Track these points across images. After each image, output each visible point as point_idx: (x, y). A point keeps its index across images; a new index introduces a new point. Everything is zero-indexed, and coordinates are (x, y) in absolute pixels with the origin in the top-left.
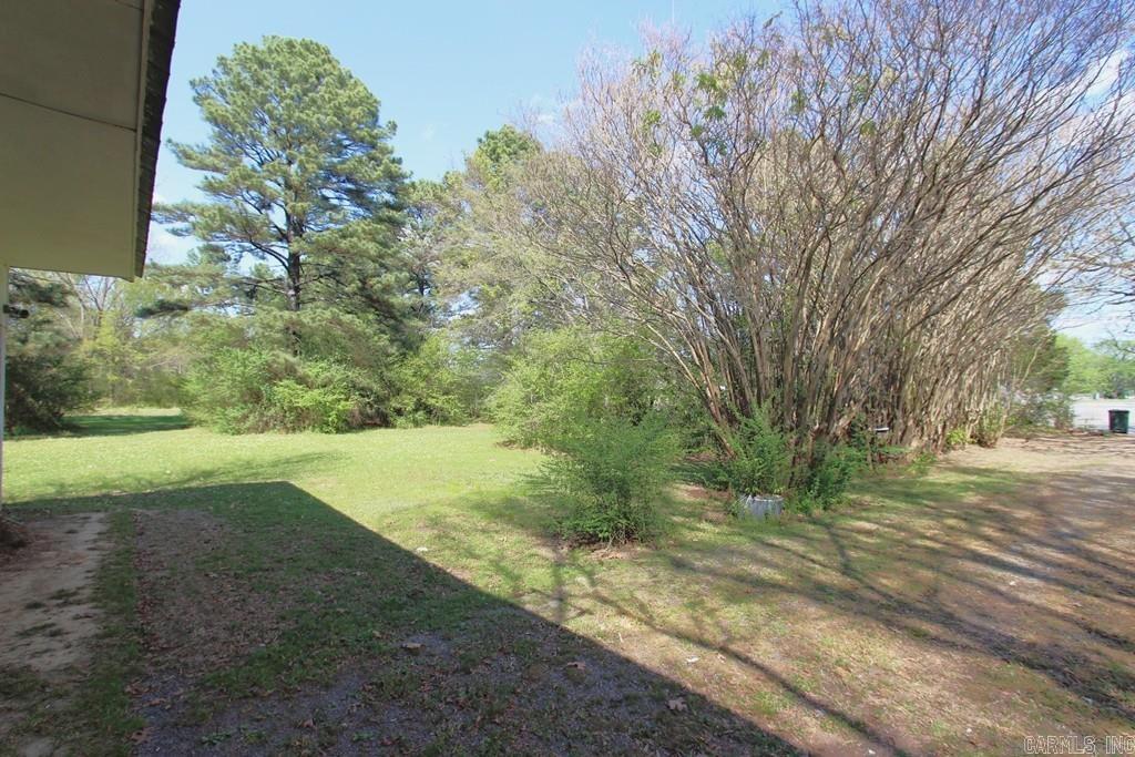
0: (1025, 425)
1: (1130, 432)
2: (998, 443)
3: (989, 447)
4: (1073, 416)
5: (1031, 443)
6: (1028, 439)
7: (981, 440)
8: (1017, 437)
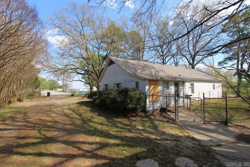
0: (31, 96)
1: (50, 96)
2: (24, 101)
3: (21, 102)
4: (41, 94)
5: (32, 100)
6: (31, 99)
7: (20, 100)
8: (29, 99)
